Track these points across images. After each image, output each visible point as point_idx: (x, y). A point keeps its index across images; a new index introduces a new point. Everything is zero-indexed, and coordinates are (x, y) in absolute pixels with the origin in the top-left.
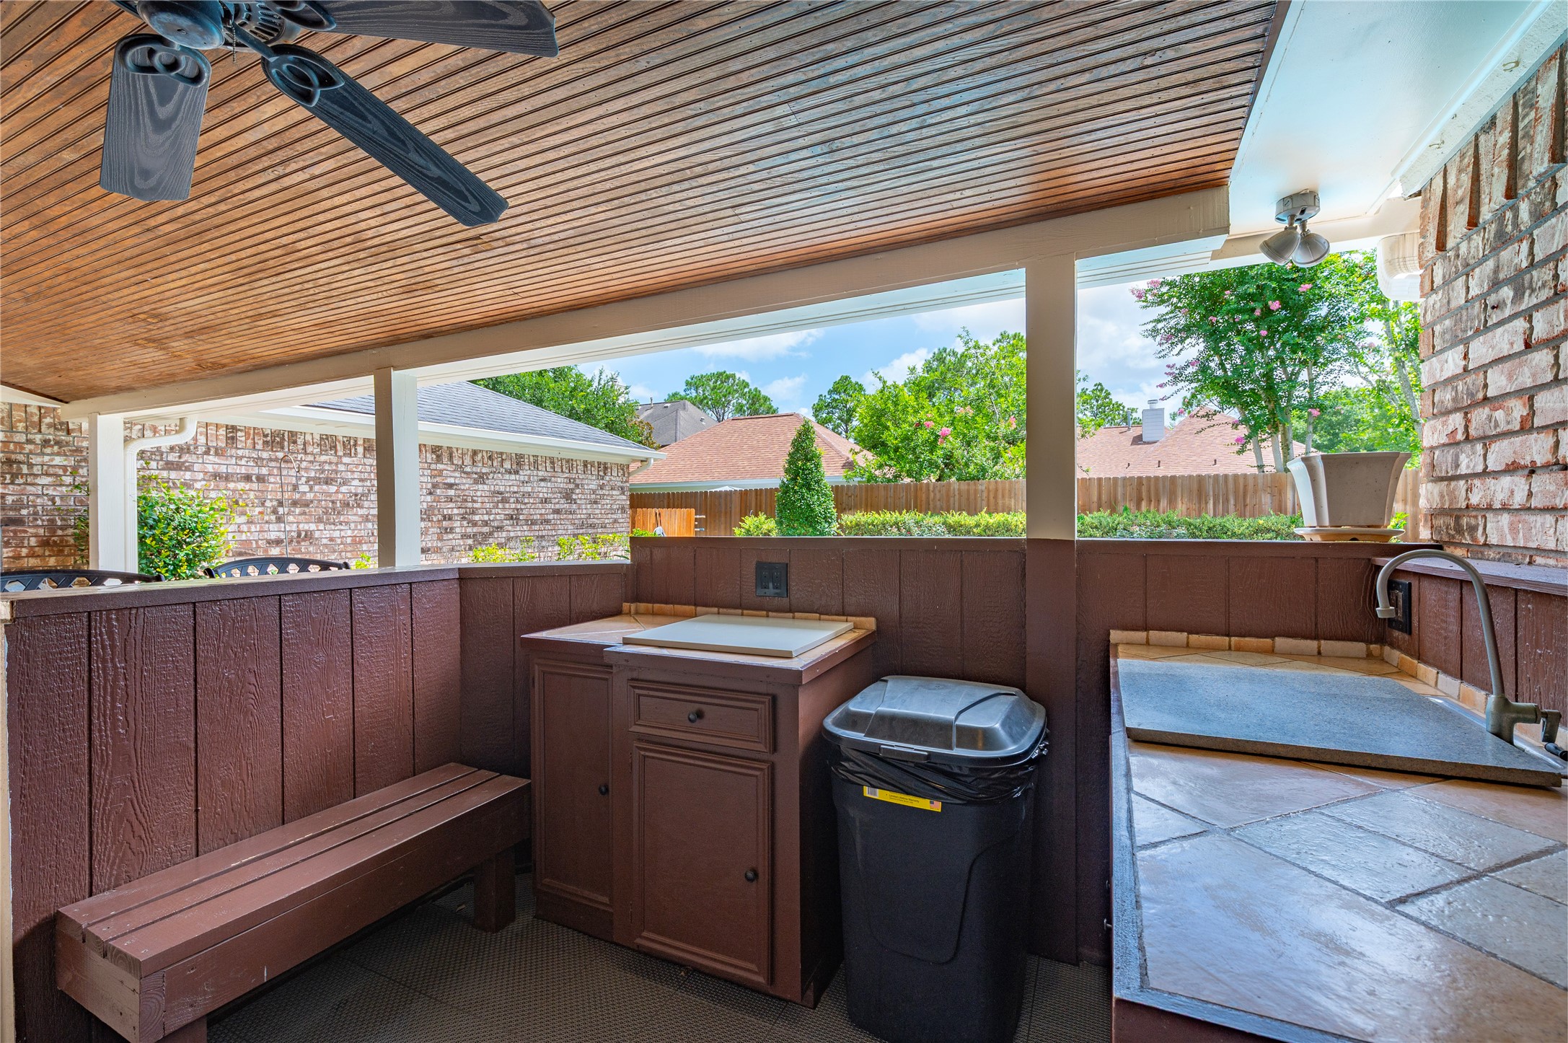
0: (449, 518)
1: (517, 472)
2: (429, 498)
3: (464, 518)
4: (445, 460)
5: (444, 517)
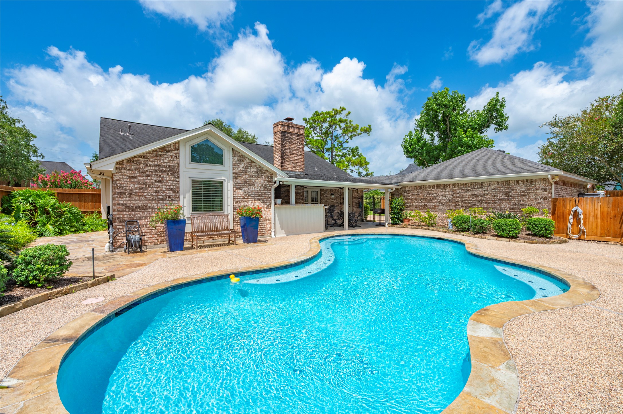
0: (458, 202)
1: (482, 188)
2: (452, 197)
3: (462, 202)
4: (456, 187)
5: (456, 201)
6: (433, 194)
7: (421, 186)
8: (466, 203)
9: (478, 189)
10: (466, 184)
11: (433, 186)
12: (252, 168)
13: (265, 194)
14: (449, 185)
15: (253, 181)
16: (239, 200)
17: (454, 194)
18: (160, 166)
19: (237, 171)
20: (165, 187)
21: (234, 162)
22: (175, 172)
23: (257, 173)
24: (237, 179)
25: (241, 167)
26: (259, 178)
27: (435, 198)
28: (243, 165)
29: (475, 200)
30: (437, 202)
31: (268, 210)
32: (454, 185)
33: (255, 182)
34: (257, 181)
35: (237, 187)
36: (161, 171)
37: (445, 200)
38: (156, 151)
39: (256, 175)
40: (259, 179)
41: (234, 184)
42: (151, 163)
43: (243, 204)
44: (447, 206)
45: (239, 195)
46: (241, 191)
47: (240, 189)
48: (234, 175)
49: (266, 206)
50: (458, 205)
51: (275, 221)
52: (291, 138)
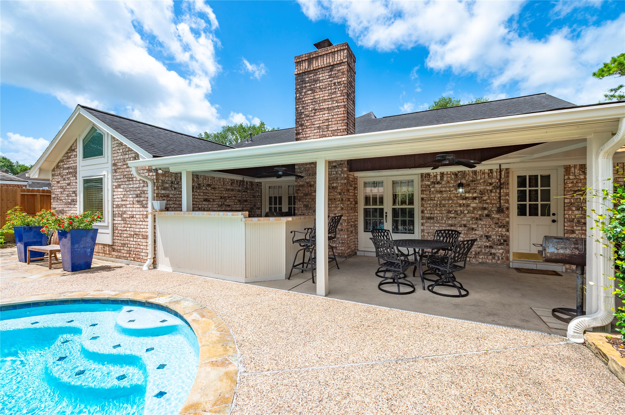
12: (130, 152)
16: (118, 203)
18: (69, 168)
19: (116, 161)
24: (116, 172)
25: (120, 154)
35: (116, 184)
36: (70, 173)
41: (114, 180)
43: (122, 209)
45: (118, 196)
46: (120, 190)
47: (119, 187)
48: (114, 168)
51: (155, 241)
52: (316, 81)
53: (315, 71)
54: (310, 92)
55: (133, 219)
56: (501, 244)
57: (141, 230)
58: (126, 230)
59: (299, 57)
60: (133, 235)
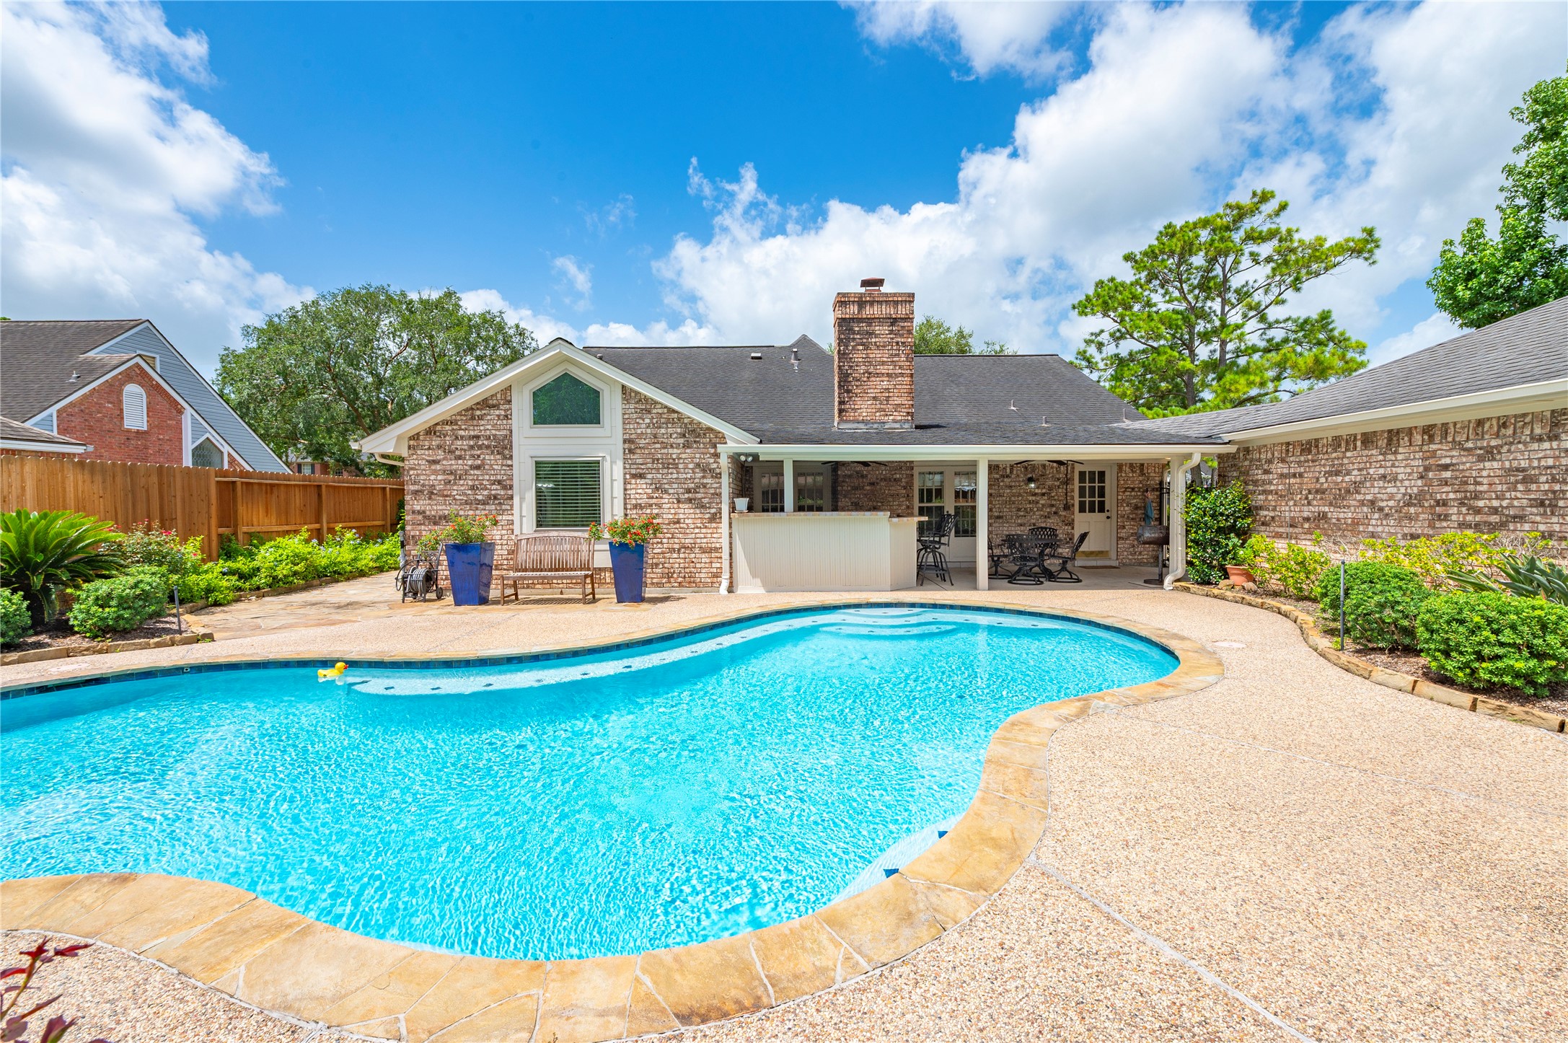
0: (1444, 503)
1: (1553, 438)
2: (1419, 483)
3: (1462, 504)
4: (1437, 439)
5: (1438, 503)
6: (1348, 473)
7: (1309, 442)
8: (1478, 511)
9: (1535, 446)
10: (1480, 423)
11: (1350, 441)
12: (670, 425)
13: (705, 487)
14: (1410, 432)
15: (674, 456)
16: (639, 502)
17: (1427, 469)
19: (633, 436)
20: (487, 477)
21: (626, 416)
22: (503, 447)
23: (684, 436)
24: (634, 453)
25: (644, 426)
26: (688, 447)
27: (1357, 486)
28: (647, 421)
29: (1519, 499)
30: (1362, 503)
31: (714, 525)
32: (1428, 431)
33: (679, 459)
34: (683, 456)
35: (633, 471)
36: (480, 447)
37: (1391, 497)
38: (472, 409)
39: (681, 441)
40: (688, 451)
41: (628, 466)
42: (462, 433)
43: (648, 511)
44: (1400, 520)
45: (639, 491)
46: (643, 481)
47: (641, 476)
48: (626, 446)
49: (707, 516)
50: (1446, 517)
51: (731, 555)
52: (871, 334)
53: (870, 321)
54: (861, 348)
55: (677, 526)
56: (1067, 543)
57: (698, 541)
58: (661, 543)
59: (844, 295)
60: (679, 550)
